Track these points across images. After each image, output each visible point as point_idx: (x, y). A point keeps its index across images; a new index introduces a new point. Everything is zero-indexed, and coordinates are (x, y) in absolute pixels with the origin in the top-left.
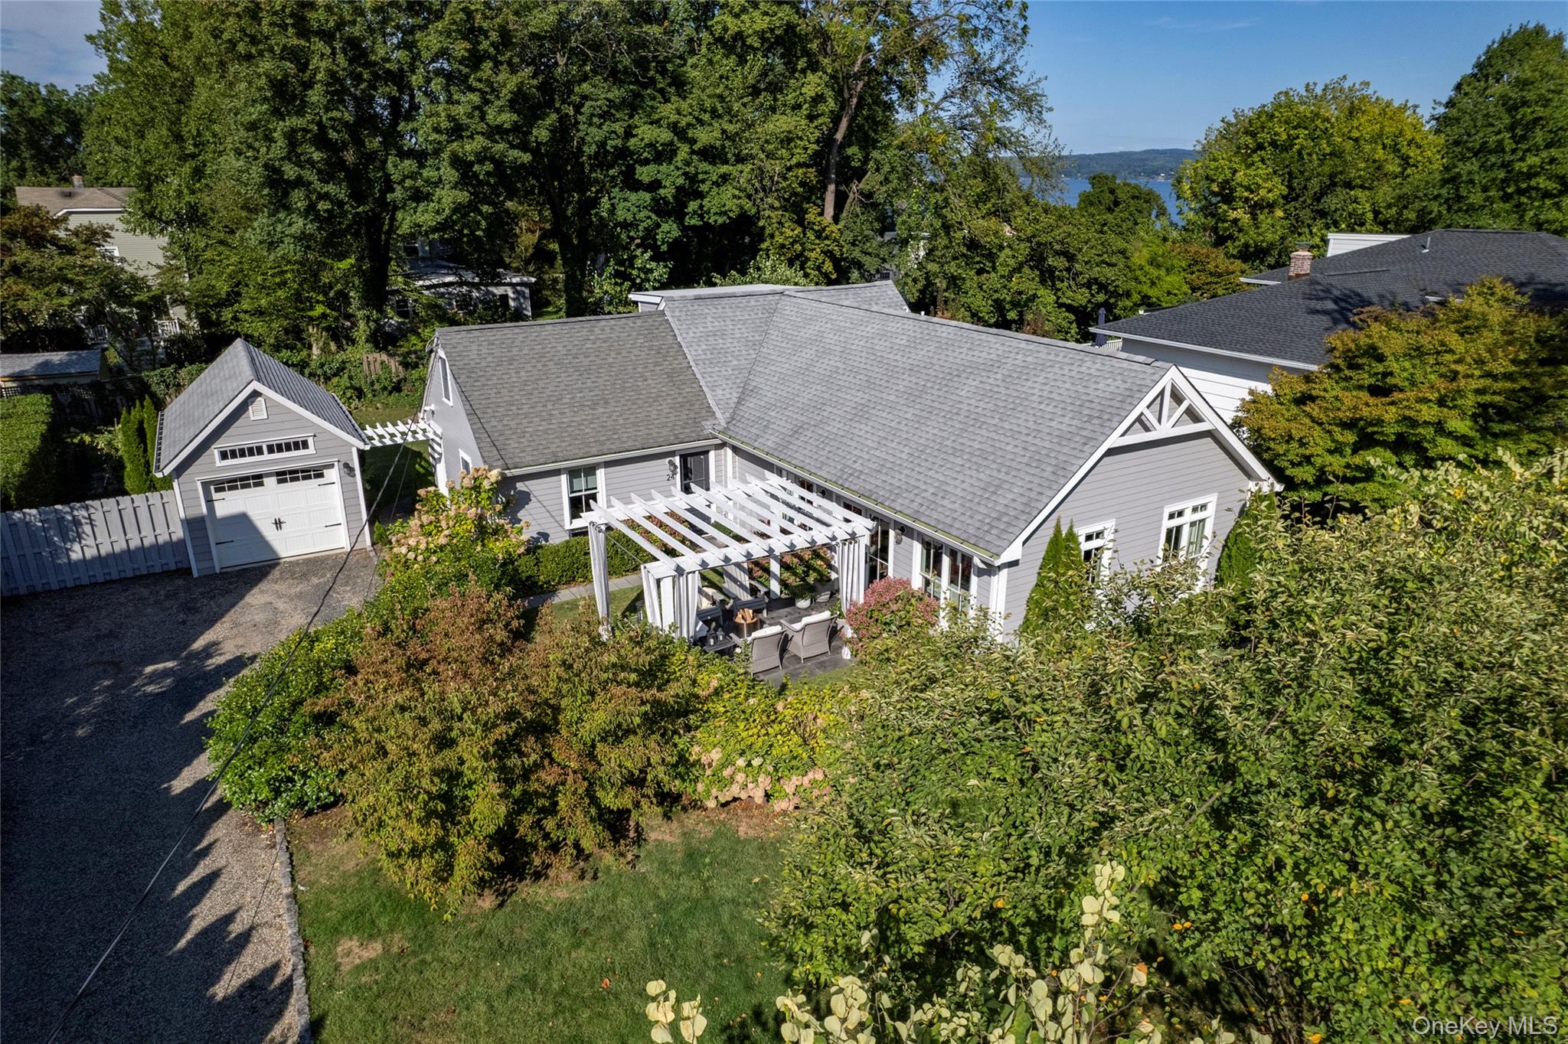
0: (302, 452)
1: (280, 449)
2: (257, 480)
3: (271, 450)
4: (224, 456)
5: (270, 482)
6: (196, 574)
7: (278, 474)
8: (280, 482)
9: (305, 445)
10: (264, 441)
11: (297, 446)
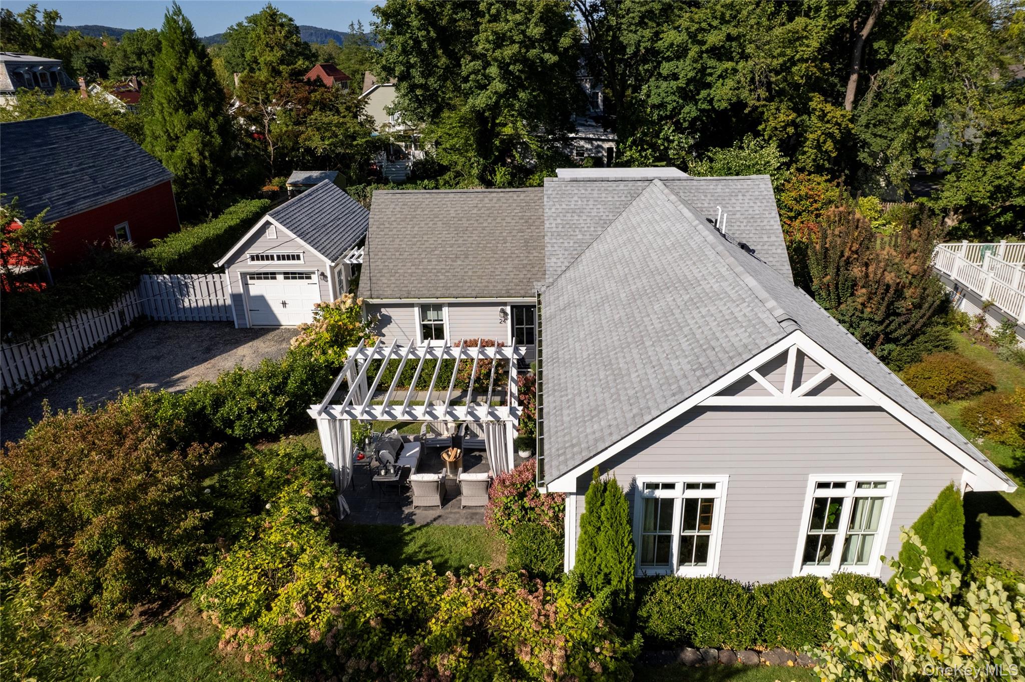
0: (296, 262)
1: (284, 258)
2: (272, 276)
3: (279, 258)
4: (253, 258)
5: (280, 277)
6: (237, 327)
7: (285, 273)
8: (286, 278)
9: (298, 258)
10: (275, 252)
11: (293, 257)
